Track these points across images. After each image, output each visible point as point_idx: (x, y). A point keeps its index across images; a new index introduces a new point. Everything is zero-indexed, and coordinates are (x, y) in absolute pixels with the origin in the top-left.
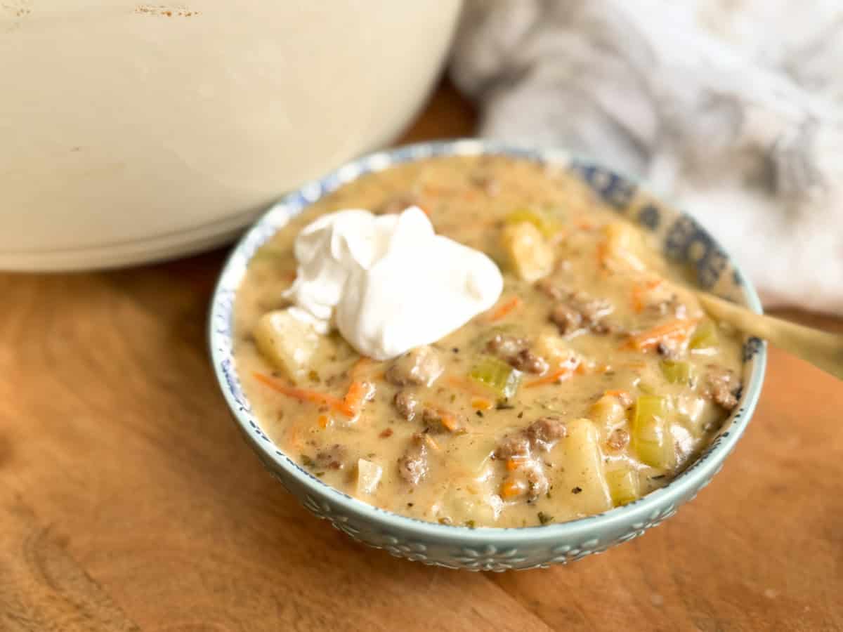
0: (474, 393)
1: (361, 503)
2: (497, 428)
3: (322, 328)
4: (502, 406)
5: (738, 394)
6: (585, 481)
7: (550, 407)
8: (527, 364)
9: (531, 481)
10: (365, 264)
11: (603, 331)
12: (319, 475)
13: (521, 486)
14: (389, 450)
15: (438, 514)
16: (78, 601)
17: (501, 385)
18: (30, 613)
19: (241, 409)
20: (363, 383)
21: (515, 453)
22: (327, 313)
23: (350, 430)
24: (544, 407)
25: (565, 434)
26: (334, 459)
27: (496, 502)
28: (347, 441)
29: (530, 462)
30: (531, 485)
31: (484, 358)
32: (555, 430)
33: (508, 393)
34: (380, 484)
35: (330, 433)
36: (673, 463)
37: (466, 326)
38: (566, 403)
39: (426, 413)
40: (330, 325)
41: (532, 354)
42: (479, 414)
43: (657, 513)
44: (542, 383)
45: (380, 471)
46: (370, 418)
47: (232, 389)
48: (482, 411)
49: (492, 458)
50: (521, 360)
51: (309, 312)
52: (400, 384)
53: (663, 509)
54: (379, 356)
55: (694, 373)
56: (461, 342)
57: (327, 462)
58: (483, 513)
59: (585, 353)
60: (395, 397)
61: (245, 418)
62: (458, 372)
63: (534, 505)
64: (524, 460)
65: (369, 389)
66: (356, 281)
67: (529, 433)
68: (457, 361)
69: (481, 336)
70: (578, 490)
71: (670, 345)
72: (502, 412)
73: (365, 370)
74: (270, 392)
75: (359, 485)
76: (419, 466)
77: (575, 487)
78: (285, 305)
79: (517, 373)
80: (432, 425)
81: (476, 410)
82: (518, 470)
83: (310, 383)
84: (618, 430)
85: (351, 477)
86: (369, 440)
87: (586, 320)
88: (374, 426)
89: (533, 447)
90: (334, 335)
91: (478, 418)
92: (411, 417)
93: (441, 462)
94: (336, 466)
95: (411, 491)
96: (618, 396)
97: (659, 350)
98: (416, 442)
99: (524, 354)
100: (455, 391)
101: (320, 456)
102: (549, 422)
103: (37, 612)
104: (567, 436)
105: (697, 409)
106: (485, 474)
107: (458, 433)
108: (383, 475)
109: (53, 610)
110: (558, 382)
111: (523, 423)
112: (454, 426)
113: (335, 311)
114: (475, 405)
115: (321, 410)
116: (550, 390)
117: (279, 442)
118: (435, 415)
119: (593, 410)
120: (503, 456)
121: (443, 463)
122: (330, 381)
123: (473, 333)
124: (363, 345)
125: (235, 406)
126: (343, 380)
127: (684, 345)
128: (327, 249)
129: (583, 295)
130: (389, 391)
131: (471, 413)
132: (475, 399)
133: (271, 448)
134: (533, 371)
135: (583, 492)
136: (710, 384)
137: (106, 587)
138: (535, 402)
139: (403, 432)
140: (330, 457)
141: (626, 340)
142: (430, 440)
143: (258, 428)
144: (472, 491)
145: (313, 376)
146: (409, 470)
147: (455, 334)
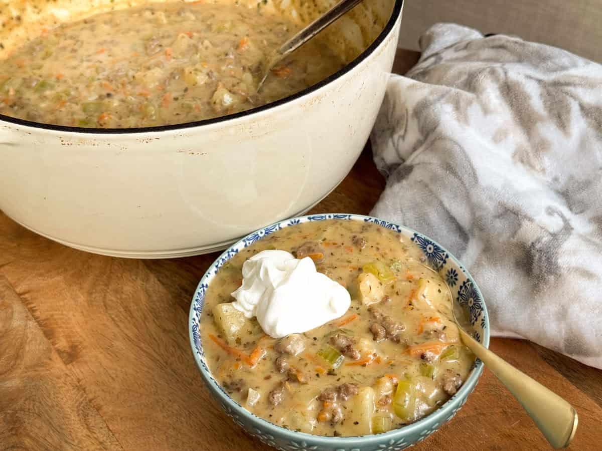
0: (318, 364)
1: (246, 411)
2: (324, 384)
3: (248, 315)
4: (331, 373)
5: (458, 388)
6: (361, 419)
7: (355, 378)
8: (349, 353)
9: (334, 414)
10: (274, 285)
11: (396, 341)
12: (229, 393)
13: (328, 415)
14: (267, 386)
15: (283, 422)
16: (101, 440)
17: (333, 362)
18: (76, 441)
19: (198, 353)
20: (261, 349)
21: (329, 399)
22: (251, 307)
23: (250, 372)
24: (352, 377)
25: (356, 393)
26: (239, 386)
27: (313, 422)
28: (247, 378)
29: (335, 405)
30: (334, 416)
31: (328, 345)
32: (352, 390)
33: (335, 366)
34: (258, 402)
35: (239, 372)
36: (412, 417)
37: (325, 325)
38: (365, 377)
39: (290, 370)
40: (253, 314)
41: (353, 347)
42: (318, 375)
43: (393, 441)
44: (354, 364)
45: (259, 396)
46: (261, 368)
47: (195, 341)
48: (320, 375)
49: (316, 399)
50: (346, 351)
51: (243, 306)
52: (281, 353)
53: (397, 440)
54: (273, 335)
55: (436, 372)
56: (319, 335)
57: (235, 387)
58: (306, 426)
59: (383, 352)
60: (277, 359)
61: (199, 357)
62: (313, 351)
63: (333, 427)
64: (332, 403)
65: (264, 353)
66: (269, 293)
67: (338, 390)
68: (314, 344)
69: (330, 333)
70: (357, 423)
71: (429, 354)
72: (330, 376)
73: (266, 342)
74: (215, 345)
75: (248, 401)
76: (279, 397)
77: (355, 421)
78: (232, 300)
79: (343, 357)
80: (292, 377)
81: (316, 373)
82: (329, 408)
83: (236, 345)
84: (387, 396)
85: (245, 397)
86: (258, 379)
87: (388, 334)
88: (263, 372)
89: (338, 397)
90: (254, 320)
91: (316, 377)
92: (282, 371)
93: (292, 396)
94: (238, 390)
95: (273, 409)
96: (391, 378)
97: (423, 357)
98: (280, 385)
99: (348, 347)
100: (309, 361)
101: (232, 384)
102: (349, 385)
103: (80, 442)
104: (358, 394)
105: (434, 393)
106: (311, 406)
107: (303, 384)
108: (260, 398)
109: (88, 443)
110: (364, 365)
111: (338, 384)
112: (302, 379)
113: (255, 308)
114: (317, 371)
115: (238, 360)
116: (359, 369)
117: (213, 374)
118: (294, 372)
119: (376, 384)
120: (323, 399)
121: (292, 398)
122: (245, 346)
123: (326, 331)
124: (267, 329)
125: (195, 350)
126: (252, 346)
127: (437, 357)
128: (257, 273)
129: (392, 319)
130: (274, 355)
131: (313, 373)
132: (318, 367)
133: (209, 375)
134: (352, 357)
135: (359, 425)
136: (443, 380)
137: (117, 435)
138: (349, 374)
139: (276, 378)
140: (236, 385)
141: (407, 348)
142: (288, 385)
143: (204, 364)
144: (303, 414)
145: (238, 341)
146: (273, 398)
147: (316, 330)
